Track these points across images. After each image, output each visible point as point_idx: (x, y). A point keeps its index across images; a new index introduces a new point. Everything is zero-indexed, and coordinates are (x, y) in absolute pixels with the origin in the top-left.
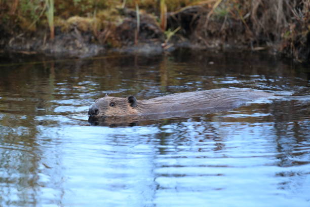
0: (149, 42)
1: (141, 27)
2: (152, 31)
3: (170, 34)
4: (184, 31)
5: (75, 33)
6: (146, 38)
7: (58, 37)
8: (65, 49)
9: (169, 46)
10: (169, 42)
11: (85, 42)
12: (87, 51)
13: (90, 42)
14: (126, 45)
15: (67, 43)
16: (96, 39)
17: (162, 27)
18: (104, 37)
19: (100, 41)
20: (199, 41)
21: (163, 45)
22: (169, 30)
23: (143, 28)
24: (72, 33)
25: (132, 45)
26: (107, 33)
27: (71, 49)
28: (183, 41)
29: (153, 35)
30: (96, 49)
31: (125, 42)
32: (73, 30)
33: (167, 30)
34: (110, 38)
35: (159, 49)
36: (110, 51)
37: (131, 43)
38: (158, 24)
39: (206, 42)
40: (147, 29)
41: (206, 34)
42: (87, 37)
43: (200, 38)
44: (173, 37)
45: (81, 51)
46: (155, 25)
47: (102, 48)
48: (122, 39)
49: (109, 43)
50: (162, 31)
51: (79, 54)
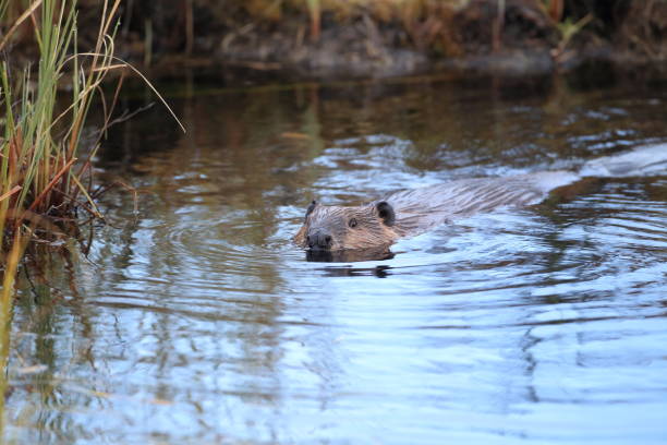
0: (525, 48)
1: (507, 15)
2: (531, 24)
3: (570, 30)
4: (600, 24)
5: (365, 25)
6: (519, 37)
7: (327, 33)
8: (342, 60)
9: (565, 56)
10: (568, 47)
11: (386, 45)
12: (390, 64)
13: (396, 46)
14: (475, 52)
15: (346, 47)
16: (410, 40)
17: (553, 14)
18: (426, 35)
19: (419, 43)
20: (632, 46)
21: (554, 52)
22: (568, 20)
23: (512, 16)
24: (359, 26)
25: (487, 53)
26: (435, 26)
27: (355, 59)
28: (597, 46)
29: (533, 32)
30: (409, 61)
31: (472, 46)
32: (359, 19)
33: (563, 20)
34: (439, 36)
35: (546, 63)
36: (440, 64)
37: (484, 48)
38: (544, 8)
39: (647, 48)
40: (520, 19)
41: (648, 31)
42: (390, 35)
43: (635, 39)
44: (575, 37)
45: (377, 64)
46: (537, 10)
47: (421, 59)
48: (465, 40)
49: (438, 47)
50: (553, 22)
51: (373, 69)
